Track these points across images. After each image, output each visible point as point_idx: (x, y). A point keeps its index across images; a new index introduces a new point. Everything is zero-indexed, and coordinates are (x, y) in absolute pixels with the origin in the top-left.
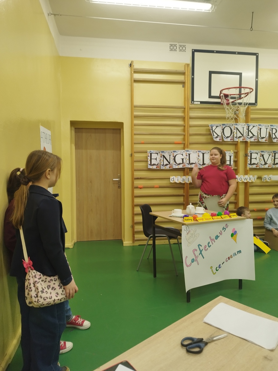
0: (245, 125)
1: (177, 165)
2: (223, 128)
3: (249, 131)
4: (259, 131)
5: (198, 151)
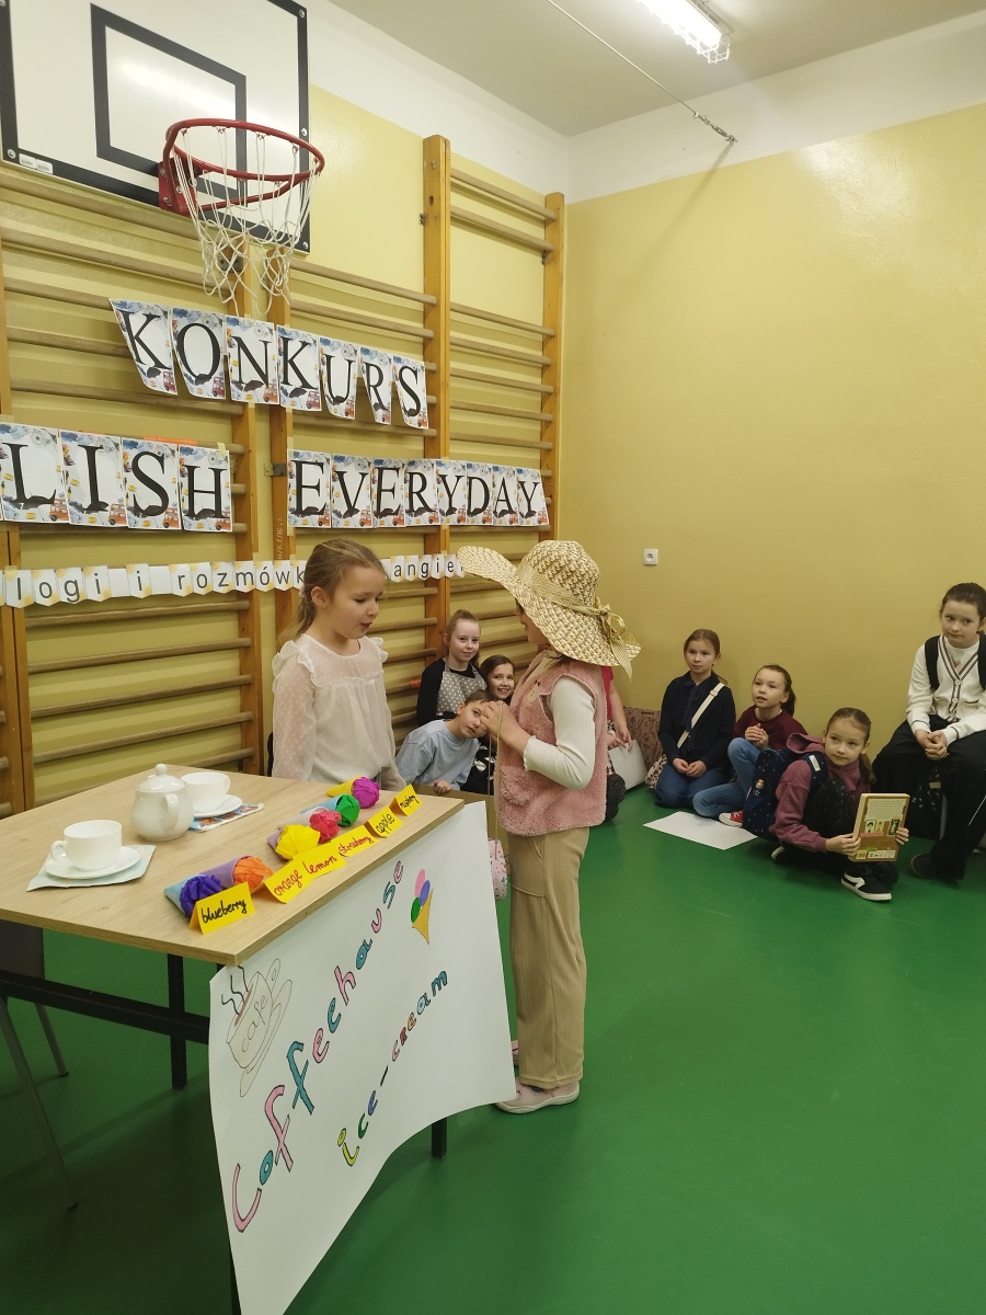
0: (271, 330)
2: (179, 329)
3: (288, 362)
4: (324, 368)
5: (65, 436)
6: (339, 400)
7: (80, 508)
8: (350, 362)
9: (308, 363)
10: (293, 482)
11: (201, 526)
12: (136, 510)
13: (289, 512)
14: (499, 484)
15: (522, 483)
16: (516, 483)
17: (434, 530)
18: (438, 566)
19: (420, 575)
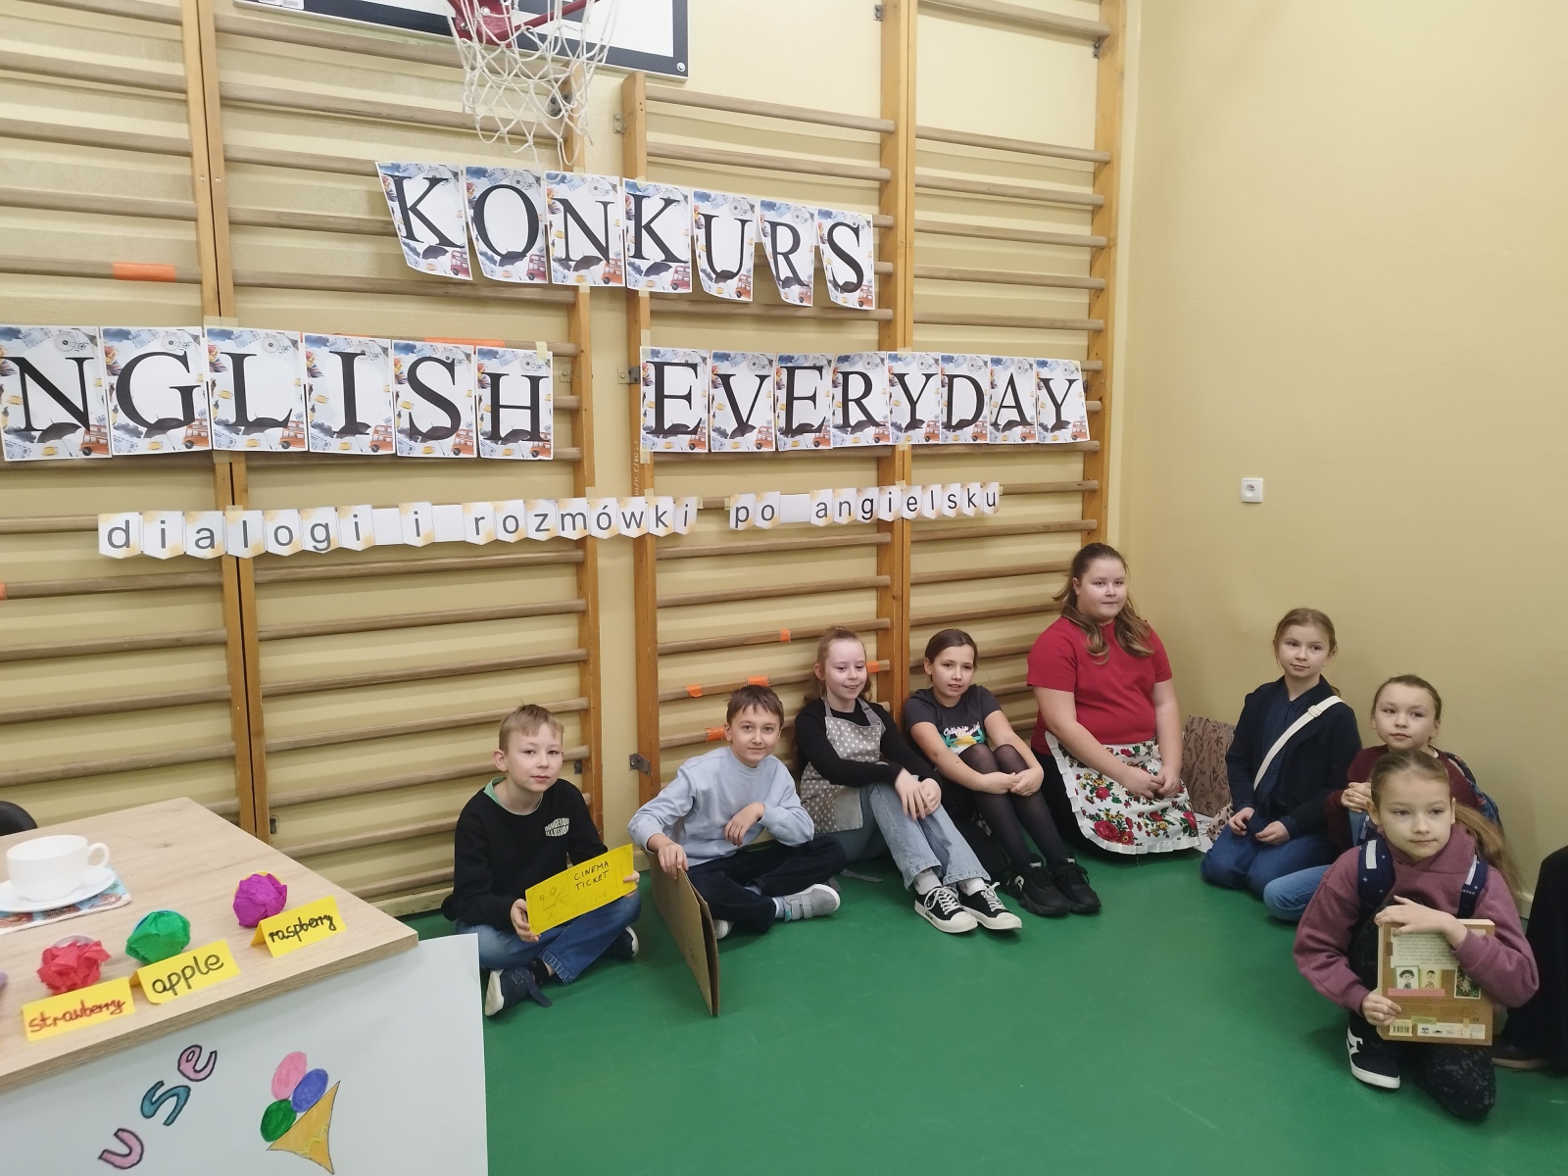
0: (614, 187)
1: (143, 430)
2: (477, 194)
3: (641, 227)
4: (701, 233)
5: (309, 340)
6: (725, 276)
7: (328, 432)
8: (744, 222)
9: (676, 229)
10: (650, 392)
11: (509, 452)
12: (413, 432)
13: (643, 432)
14: (1002, 382)
15: (1046, 382)
16: (1034, 381)
17: (886, 453)
18: (892, 502)
19: (859, 515)
